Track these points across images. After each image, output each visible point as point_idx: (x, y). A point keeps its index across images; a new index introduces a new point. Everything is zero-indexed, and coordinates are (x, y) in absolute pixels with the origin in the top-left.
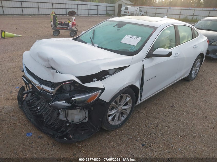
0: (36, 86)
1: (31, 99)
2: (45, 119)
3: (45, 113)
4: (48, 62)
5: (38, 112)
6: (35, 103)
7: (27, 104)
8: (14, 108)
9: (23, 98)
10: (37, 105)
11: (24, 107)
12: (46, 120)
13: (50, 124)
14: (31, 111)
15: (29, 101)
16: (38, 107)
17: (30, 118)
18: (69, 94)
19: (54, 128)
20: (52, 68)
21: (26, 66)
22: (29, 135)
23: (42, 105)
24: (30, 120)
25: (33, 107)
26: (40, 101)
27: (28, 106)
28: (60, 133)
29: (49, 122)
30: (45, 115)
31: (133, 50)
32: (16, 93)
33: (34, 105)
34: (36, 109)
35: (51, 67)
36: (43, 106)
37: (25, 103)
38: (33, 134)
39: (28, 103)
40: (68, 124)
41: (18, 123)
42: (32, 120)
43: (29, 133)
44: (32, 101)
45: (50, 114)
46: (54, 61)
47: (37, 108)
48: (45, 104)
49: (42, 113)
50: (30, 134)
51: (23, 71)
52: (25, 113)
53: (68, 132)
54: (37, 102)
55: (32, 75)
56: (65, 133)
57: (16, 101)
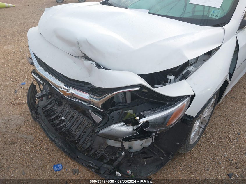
0: (60, 90)
1: (49, 104)
2: (77, 138)
3: (75, 128)
4: (79, 48)
5: (64, 126)
6: (55, 110)
7: (44, 113)
8: (24, 118)
9: (36, 101)
10: (60, 113)
11: (40, 119)
12: (79, 139)
13: (86, 147)
14: (52, 125)
15: (46, 106)
16: (61, 117)
17: (53, 139)
18: (132, 110)
19: (95, 154)
20: (86, 58)
21: (36, 54)
22: (58, 168)
23: (69, 113)
24: (54, 141)
25: (53, 117)
26: (63, 107)
27: (46, 116)
28: (107, 163)
29: (84, 144)
30: (75, 131)
31: (217, 16)
32: (23, 93)
33: (54, 114)
34: (60, 121)
35: (83, 55)
36: (70, 115)
37: (40, 111)
38: (63, 165)
39: (45, 111)
40: (123, 153)
41: (37, 145)
42: (57, 141)
43: (57, 165)
44: (51, 107)
45: (84, 129)
46: (90, 45)
47: (61, 119)
48: (72, 113)
49: (70, 128)
50: (59, 166)
51: (32, 64)
52: (44, 130)
53: (120, 161)
54: (59, 109)
55: (50, 71)
56: (116, 163)
57: (26, 107)
